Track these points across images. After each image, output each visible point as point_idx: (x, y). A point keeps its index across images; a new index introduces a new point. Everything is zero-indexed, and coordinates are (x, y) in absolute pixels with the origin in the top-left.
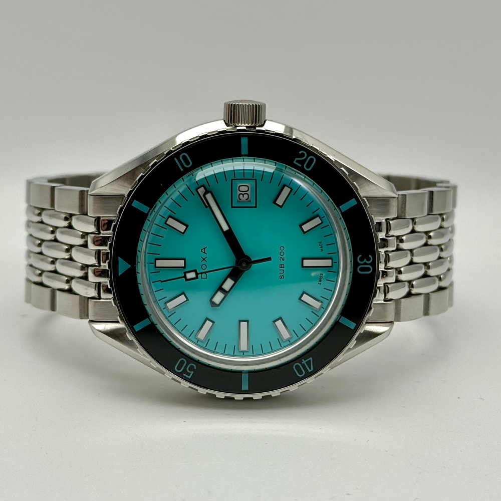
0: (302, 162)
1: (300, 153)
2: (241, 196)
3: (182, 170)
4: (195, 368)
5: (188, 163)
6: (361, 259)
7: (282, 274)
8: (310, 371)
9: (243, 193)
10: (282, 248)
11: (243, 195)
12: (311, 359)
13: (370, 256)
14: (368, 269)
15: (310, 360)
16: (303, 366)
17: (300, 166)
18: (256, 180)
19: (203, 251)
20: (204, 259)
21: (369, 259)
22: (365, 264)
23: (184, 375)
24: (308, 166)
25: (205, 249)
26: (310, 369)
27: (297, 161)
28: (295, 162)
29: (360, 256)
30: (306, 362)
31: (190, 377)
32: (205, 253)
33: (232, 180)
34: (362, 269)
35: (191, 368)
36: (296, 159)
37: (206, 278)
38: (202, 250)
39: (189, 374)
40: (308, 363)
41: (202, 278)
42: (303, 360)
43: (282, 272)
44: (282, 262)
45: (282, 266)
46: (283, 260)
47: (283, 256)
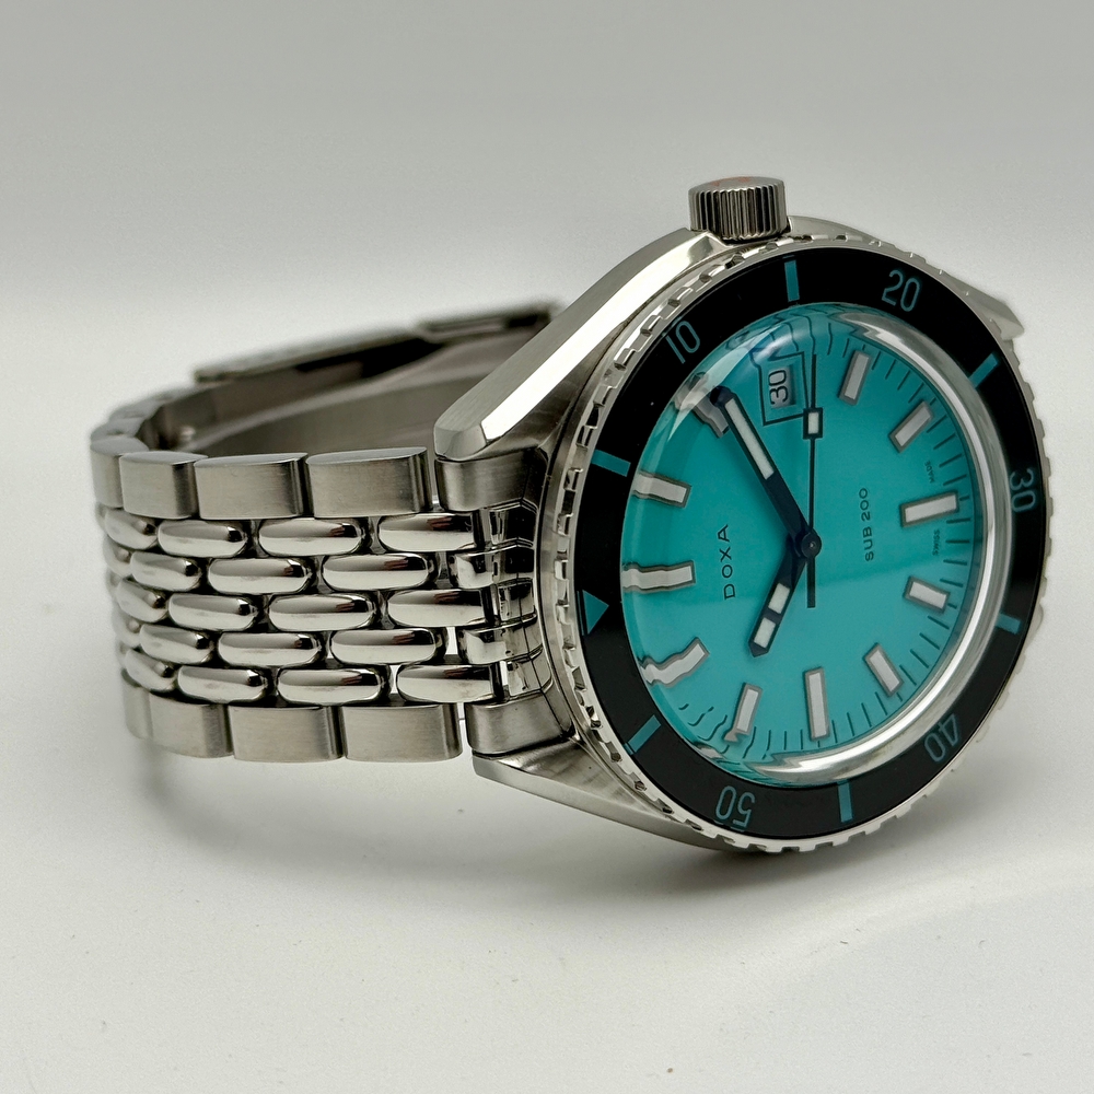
0: (897, 295)
1: (891, 275)
2: (773, 395)
3: (683, 361)
4: (753, 800)
5: (692, 343)
6: (1017, 481)
7: (868, 551)
8: (953, 743)
9: (776, 387)
10: (864, 493)
11: (777, 391)
12: (952, 718)
13: (1030, 471)
14: (1030, 499)
15: (952, 721)
16: (941, 735)
17: (894, 303)
18: (803, 354)
19: (722, 535)
20: (725, 554)
21: (1028, 478)
22: (1024, 489)
23: (735, 822)
24: (908, 302)
25: (724, 530)
26: (953, 738)
27: (890, 295)
28: (884, 298)
29: (1014, 474)
30: (945, 727)
31: (744, 824)
32: (725, 539)
34: (1019, 502)
35: (747, 804)
36: (887, 290)
37: (734, 595)
38: (719, 533)
39: (742, 818)
40: (949, 727)
41: (726, 597)
42: (940, 724)
43: (869, 544)
44: (867, 523)
45: (868, 532)
46: (868, 518)
47: (866, 511)
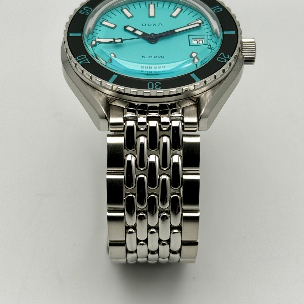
0: (222, 57)
1: (228, 55)
2: (196, 41)
3: (212, 9)
4: (86, 15)
5: (216, 11)
6: (158, 84)
7: (145, 57)
9: (198, 42)
10: (163, 57)
12: (89, 62)
13: (160, 88)
14: (151, 87)
16: (85, 59)
17: (220, 56)
18: (207, 44)
21: (158, 87)
22: (155, 86)
23: (82, 11)
24: (219, 59)
25: (161, 25)
27: (222, 55)
29: (160, 83)
31: (80, 13)
32: (159, 25)
33: (207, 35)
34: (151, 84)
36: (224, 54)
37: (142, 26)
40: (86, 61)
43: (147, 57)
44: (153, 57)
45: (151, 57)
46: (155, 58)
47: (157, 57)
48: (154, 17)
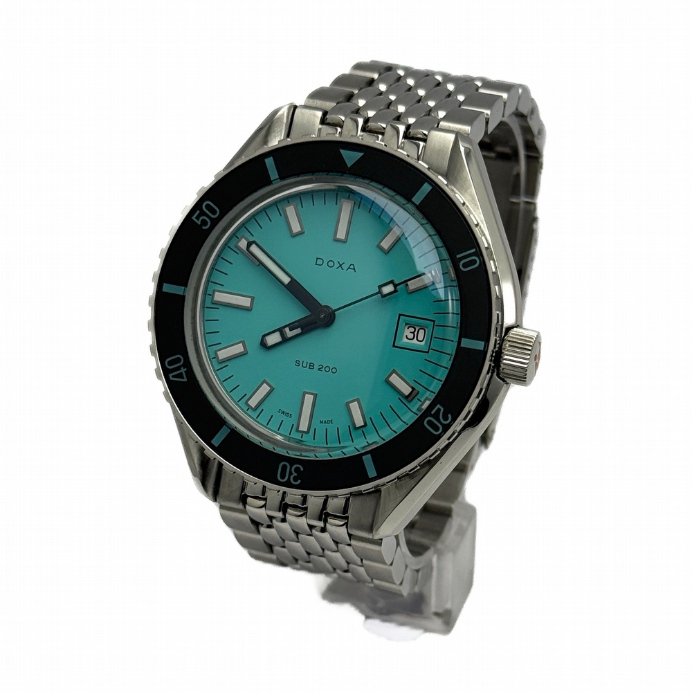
0: (436, 416)
1: (450, 416)
2: (412, 330)
3: (458, 256)
4: (204, 228)
5: (465, 265)
6: (297, 470)
7: (301, 365)
8: (170, 375)
9: (416, 333)
10: (334, 371)
11: (413, 333)
12: (185, 380)
13: (299, 482)
14: (283, 476)
15: (183, 378)
16: (178, 368)
17: (433, 412)
18: (428, 352)
21: (295, 479)
22: (291, 473)
23: (198, 212)
24: (430, 423)
25: (354, 269)
26: (173, 376)
27: (439, 410)
28: (438, 406)
29: (302, 469)
30: (182, 373)
31: (194, 218)
32: (349, 268)
33: (434, 321)
34: (284, 468)
35: (204, 222)
36: (442, 409)
37: (316, 264)
39: (198, 218)
40: (180, 376)
42: (186, 369)
43: (305, 364)
44: (316, 367)
45: (312, 366)
46: (319, 370)
47: (323, 369)
48: (344, 242)
